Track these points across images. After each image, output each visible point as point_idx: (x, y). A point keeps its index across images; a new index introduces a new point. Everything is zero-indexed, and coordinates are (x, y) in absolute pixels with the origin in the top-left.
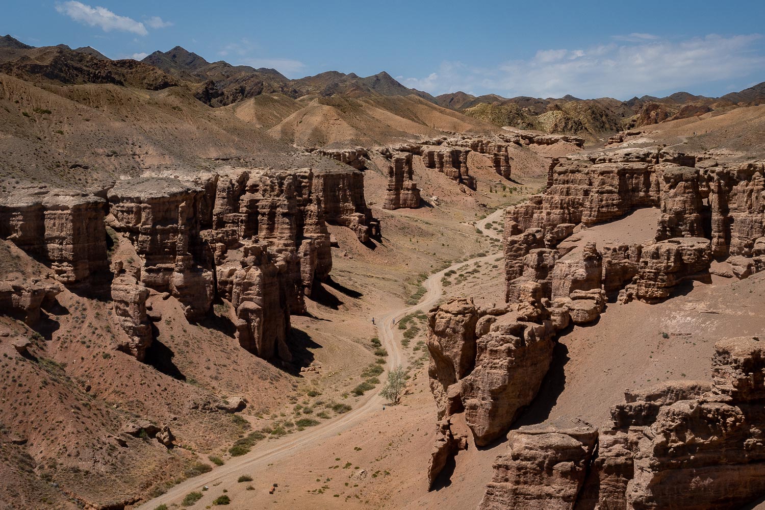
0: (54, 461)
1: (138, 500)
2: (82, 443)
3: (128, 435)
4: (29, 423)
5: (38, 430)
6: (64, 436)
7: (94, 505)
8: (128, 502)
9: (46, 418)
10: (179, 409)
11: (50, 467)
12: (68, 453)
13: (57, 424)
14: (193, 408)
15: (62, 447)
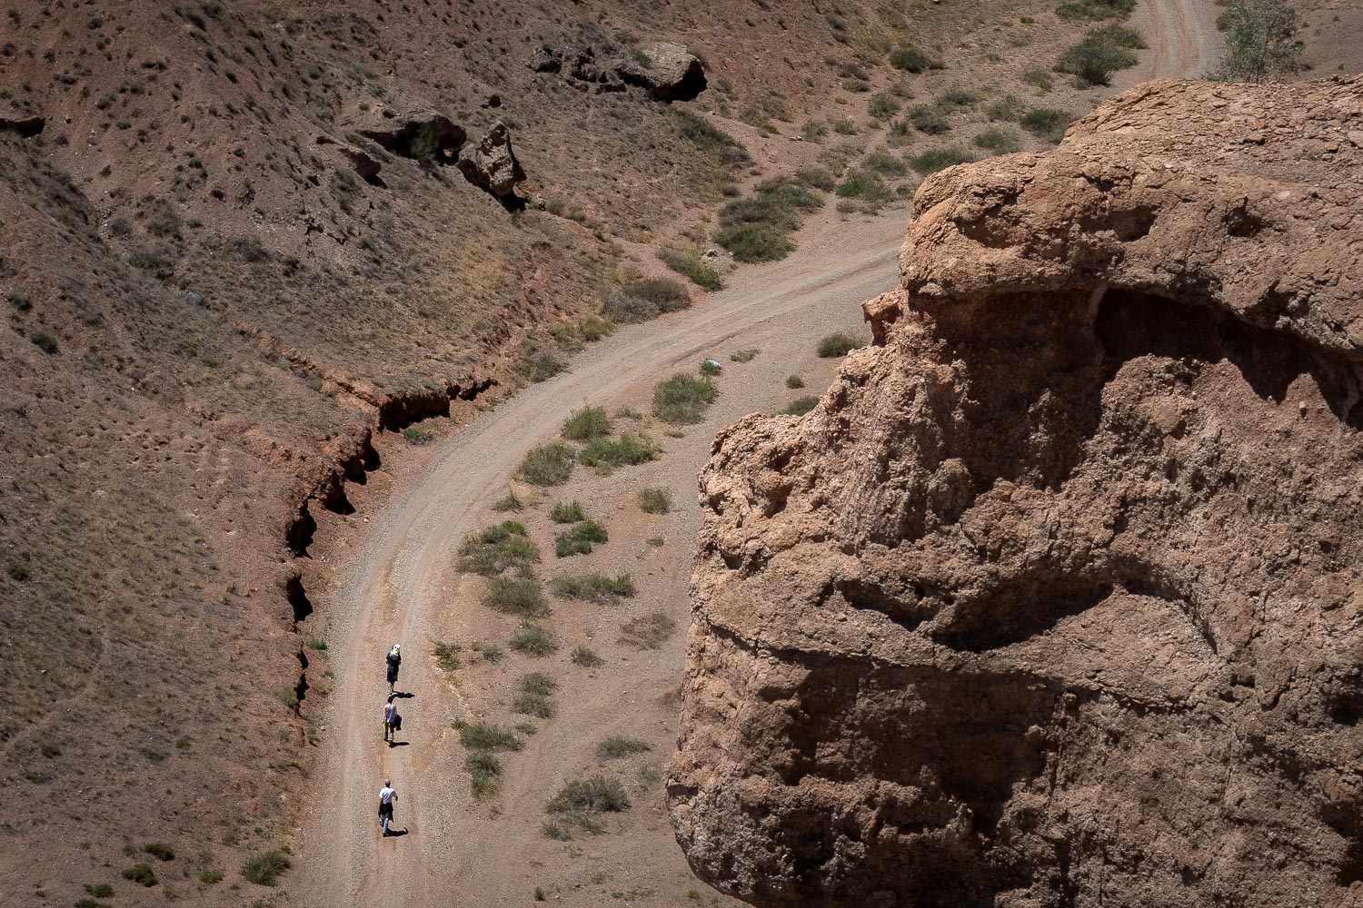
0: (164, 209)
1: (486, 385)
2: (256, 153)
3: (370, 142)
4: (40, 57)
5: (81, 85)
6: (185, 120)
7: (357, 386)
8: (458, 388)
9: (101, 47)
10: (495, 66)
11: (158, 230)
12: (210, 185)
13: (148, 72)
14: (543, 68)
15: (186, 162)
